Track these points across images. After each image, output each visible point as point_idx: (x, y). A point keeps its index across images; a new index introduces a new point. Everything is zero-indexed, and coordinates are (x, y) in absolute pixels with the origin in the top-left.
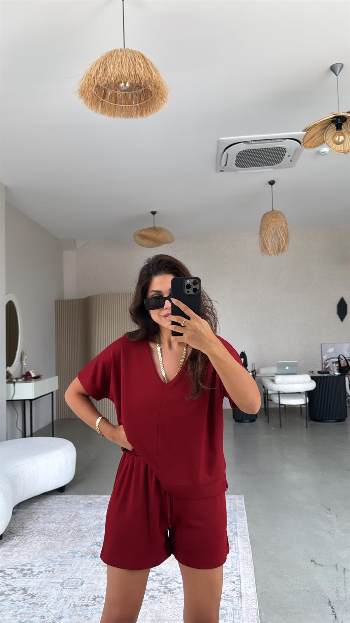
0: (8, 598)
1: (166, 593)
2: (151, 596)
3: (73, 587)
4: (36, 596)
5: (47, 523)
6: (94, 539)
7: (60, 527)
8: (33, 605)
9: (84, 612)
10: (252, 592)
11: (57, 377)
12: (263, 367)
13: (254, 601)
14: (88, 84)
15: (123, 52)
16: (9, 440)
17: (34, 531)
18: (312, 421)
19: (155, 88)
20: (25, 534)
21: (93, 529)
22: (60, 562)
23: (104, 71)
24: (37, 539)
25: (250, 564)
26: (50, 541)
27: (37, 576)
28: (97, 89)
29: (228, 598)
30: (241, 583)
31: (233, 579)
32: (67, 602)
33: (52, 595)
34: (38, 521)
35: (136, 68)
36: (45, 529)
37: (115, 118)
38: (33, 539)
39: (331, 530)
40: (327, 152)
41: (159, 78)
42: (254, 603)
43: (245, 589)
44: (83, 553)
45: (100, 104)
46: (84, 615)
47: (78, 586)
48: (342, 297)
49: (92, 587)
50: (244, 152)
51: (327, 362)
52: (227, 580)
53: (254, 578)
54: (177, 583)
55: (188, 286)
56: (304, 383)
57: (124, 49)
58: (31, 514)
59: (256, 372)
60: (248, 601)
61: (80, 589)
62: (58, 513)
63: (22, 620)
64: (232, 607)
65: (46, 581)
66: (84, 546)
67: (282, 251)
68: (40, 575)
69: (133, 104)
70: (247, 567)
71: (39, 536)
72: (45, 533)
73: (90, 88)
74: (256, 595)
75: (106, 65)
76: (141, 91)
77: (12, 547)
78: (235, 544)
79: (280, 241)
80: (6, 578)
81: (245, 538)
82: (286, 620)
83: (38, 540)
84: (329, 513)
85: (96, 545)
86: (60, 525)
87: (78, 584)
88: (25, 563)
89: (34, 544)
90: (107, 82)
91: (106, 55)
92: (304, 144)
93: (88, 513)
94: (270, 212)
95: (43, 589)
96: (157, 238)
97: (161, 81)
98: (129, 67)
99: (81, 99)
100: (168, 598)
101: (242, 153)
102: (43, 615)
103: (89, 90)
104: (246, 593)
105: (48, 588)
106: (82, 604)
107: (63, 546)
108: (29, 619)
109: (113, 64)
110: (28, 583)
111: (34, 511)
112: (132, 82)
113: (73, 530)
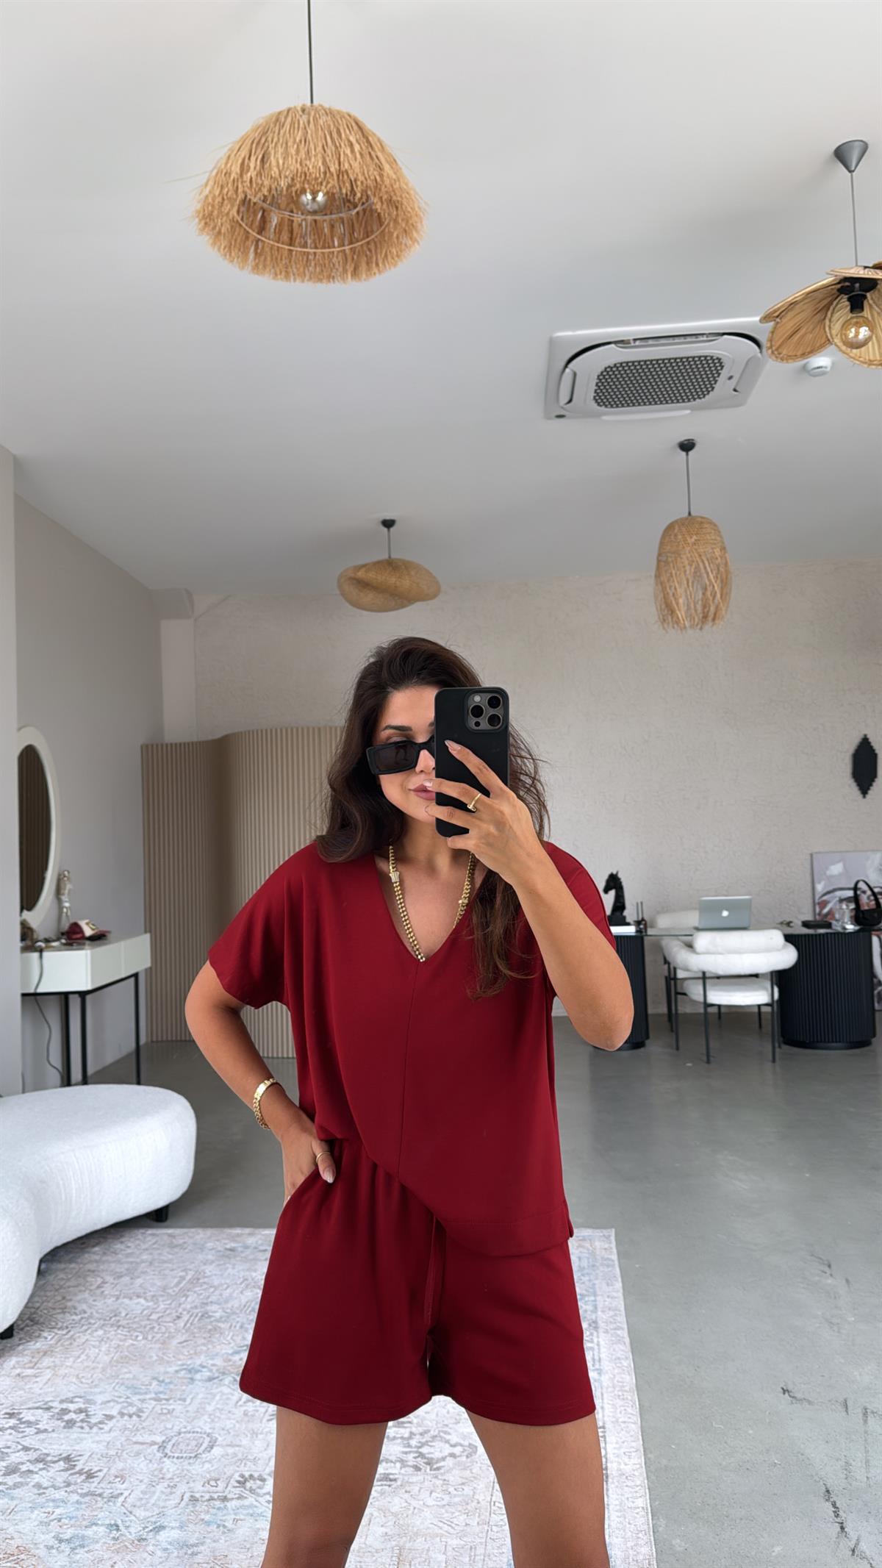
0: (29, 1480)
1: (420, 1470)
3: (190, 1453)
4: (97, 1476)
5: (124, 1297)
6: (240, 1337)
7: (156, 1306)
8: (87, 1499)
9: (215, 1515)
10: (635, 1467)
11: (148, 936)
12: (664, 913)
13: (640, 1489)
14: (221, 196)
15: (309, 114)
16: (28, 1092)
17: (91, 1316)
18: (787, 1047)
19: (390, 207)
20: (71, 1324)
21: (238, 1312)
22: (156, 1394)
23: (261, 162)
24: (99, 1336)
25: (629, 1398)
26: (131, 1342)
27: (101, 1426)
28: (242, 209)
32: (174, 1490)
33: (137, 1472)
34: (103, 1292)
35: (342, 153)
36: (120, 1313)
37: (290, 280)
38: (88, 1337)
39: (833, 1316)
40: (826, 367)
41: (399, 180)
42: (638, 1495)
43: (616, 1459)
45: (252, 248)
46: (216, 1523)
47: (200, 1451)
48: (865, 735)
49: (235, 1455)
50: (617, 368)
51: (825, 898)
53: (640, 1433)
54: (447, 1445)
55: (478, 711)
56: (768, 950)
57: (312, 106)
58: (85, 1277)
59: (645, 925)
60: (623, 1489)
61: (208, 1459)
62: (152, 1273)
63: (62, 1534)
65: (123, 1439)
66: (217, 1355)
67: (714, 619)
68: (107, 1424)
69: (334, 247)
70: (623, 1406)
71: (105, 1331)
72: (119, 1321)
73: (227, 205)
74: (645, 1475)
75: (265, 148)
76: (354, 212)
77: (37, 1355)
79: (708, 593)
80: (23, 1432)
82: (717, 1535)
83: (102, 1340)
84: (829, 1273)
86: (156, 1302)
87: (200, 1447)
88: (70, 1395)
89: (93, 1349)
90: (268, 191)
91: (267, 123)
92: (774, 348)
93: (226, 1274)
94: (681, 519)
95: (114, 1460)
96: (396, 587)
97: (405, 189)
98: (325, 151)
99: (203, 234)
100: (424, 1481)
101: (611, 370)
102: (115, 1521)
103: (223, 210)
104: (620, 1470)
105: (127, 1457)
106: (211, 1496)
107: (163, 1354)
108: (81, 1532)
109: (284, 145)
110: (78, 1443)
111: (91, 1267)
112: (331, 190)
113: (188, 1316)
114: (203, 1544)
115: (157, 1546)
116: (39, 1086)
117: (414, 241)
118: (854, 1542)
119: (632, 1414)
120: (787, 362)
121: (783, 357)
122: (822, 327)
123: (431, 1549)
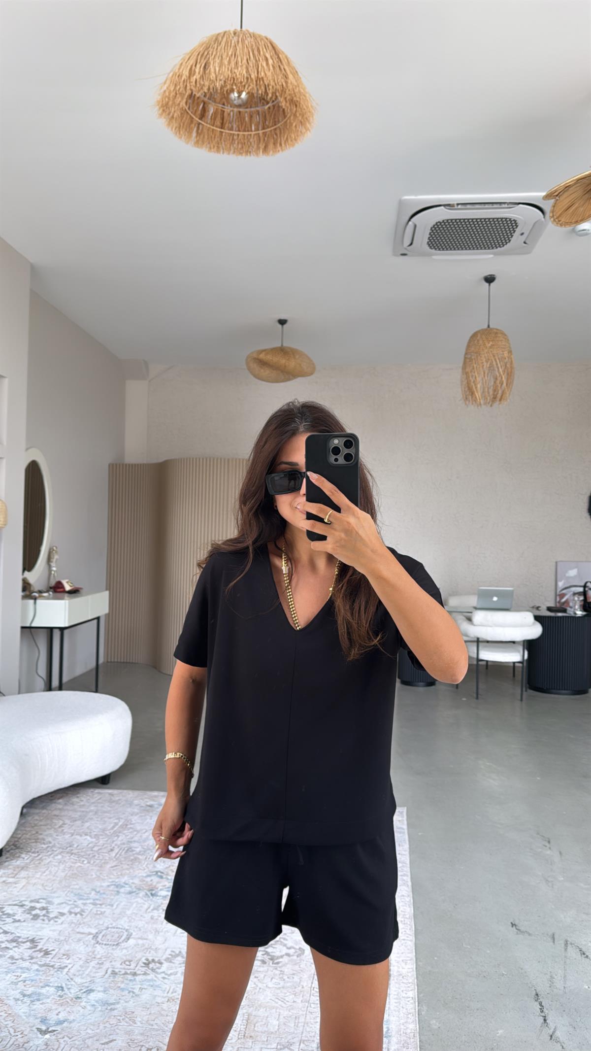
0: (6, 953)
3: (114, 942)
4: (51, 954)
5: (77, 835)
6: (152, 866)
7: (97, 842)
8: (44, 968)
9: (128, 984)
11: (108, 592)
13: (411, 985)
14: (175, 92)
15: (239, 36)
16: (22, 693)
17: (54, 846)
18: (531, 691)
19: (292, 105)
20: (40, 850)
22: (94, 900)
23: (203, 69)
24: (59, 859)
25: (409, 923)
26: (79, 864)
27: (56, 920)
28: (190, 101)
32: (102, 966)
33: (78, 952)
34: (63, 830)
35: (260, 65)
36: (73, 845)
37: (220, 153)
38: (52, 859)
39: (549, 876)
40: (588, 230)
41: (299, 86)
42: (410, 989)
43: (396, 964)
44: (133, 887)
45: (195, 129)
46: (128, 990)
47: (121, 941)
49: (143, 945)
50: (445, 223)
51: (564, 592)
53: (414, 948)
54: (285, 948)
55: (336, 451)
56: (522, 626)
57: (241, 31)
58: (52, 819)
60: (400, 984)
61: (125, 947)
62: (96, 819)
63: (25, 991)
65: (71, 929)
66: (135, 876)
67: (500, 400)
68: (60, 918)
69: (252, 131)
71: (63, 856)
72: (72, 850)
73: (178, 98)
74: (415, 976)
75: (207, 59)
76: (266, 107)
77: (17, 869)
79: (498, 382)
80: (4, 921)
82: (461, 1019)
83: (60, 862)
84: (548, 846)
85: (155, 875)
86: (97, 840)
87: (121, 938)
88: (37, 897)
89: (54, 868)
90: (207, 89)
91: (209, 41)
92: (555, 217)
93: (146, 822)
94: (483, 330)
95: (63, 943)
96: (285, 366)
97: (302, 93)
98: (248, 63)
99: (161, 117)
101: (440, 224)
102: (62, 984)
103: (176, 101)
105: (72, 942)
106: (126, 972)
107: (101, 874)
108: (39, 990)
109: (220, 58)
110: (40, 931)
111: (56, 812)
112: (251, 91)
113: (118, 849)
114: (118, 1003)
115: (87, 1002)
116: (30, 690)
117: (307, 129)
118: (552, 1030)
119: (409, 935)
120: (564, 227)
121: (562, 223)
123: (269, 1016)
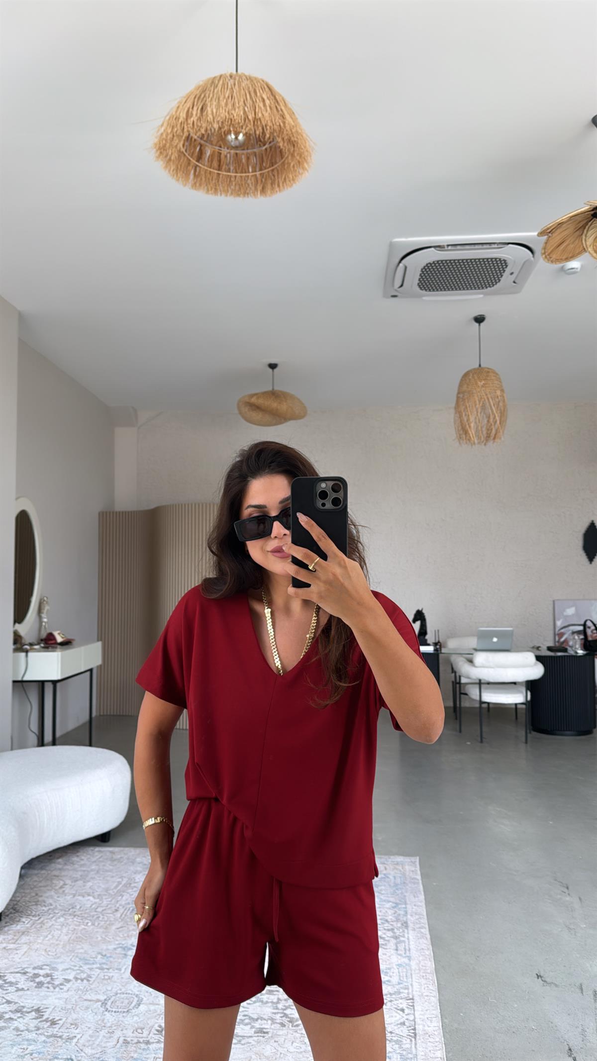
0: (10, 1025)
1: (285, 1026)
2: (258, 1030)
3: (123, 1009)
4: (58, 1024)
5: (79, 895)
7: (101, 902)
8: (52, 1039)
9: (141, 1054)
10: (435, 1029)
11: (100, 643)
12: (452, 637)
13: (439, 1044)
14: (172, 134)
15: (235, 79)
16: (15, 749)
17: (56, 908)
18: (535, 733)
19: (289, 145)
20: (41, 913)
22: (100, 964)
23: (200, 111)
24: (61, 922)
26: (83, 927)
27: (61, 987)
28: (186, 144)
29: (393, 1038)
30: (416, 1012)
31: (401, 1003)
32: (112, 1035)
33: (86, 1021)
34: (64, 891)
35: (257, 107)
36: (76, 906)
37: (218, 195)
38: (54, 922)
39: (571, 924)
40: (577, 269)
41: (296, 126)
42: (437, 1048)
43: (421, 1022)
45: (192, 172)
47: (131, 1008)
48: (593, 521)
49: (155, 1011)
50: (435, 264)
51: (562, 631)
52: (392, 1006)
53: (438, 1004)
55: (324, 495)
56: (525, 666)
57: (237, 74)
58: (52, 880)
59: (440, 646)
60: (427, 1044)
61: (136, 1013)
62: (98, 878)
64: (399, 1053)
65: (77, 997)
67: (494, 438)
68: (65, 985)
69: (249, 172)
70: (426, 984)
71: (65, 918)
72: (75, 912)
73: (176, 140)
74: (442, 1035)
75: (204, 101)
76: (264, 148)
77: (17, 934)
78: (404, 941)
79: (491, 420)
80: (6, 990)
81: (422, 933)
83: (63, 925)
84: (567, 893)
86: (101, 900)
88: (40, 964)
89: (56, 931)
90: (205, 131)
91: (205, 84)
92: (547, 254)
94: (474, 369)
95: (70, 1012)
96: (277, 409)
97: (300, 133)
98: (245, 105)
99: (158, 160)
100: (287, 1034)
101: (431, 266)
102: (71, 1056)
103: (173, 143)
104: (425, 1030)
105: (80, 1010)
106: (138, 1040)
107: (106, 936)
109: (217, 100)
110: (45, 999)
111: (56, 873)
112: (249, 132)
113: (123, 910)
116: (22, 745)
117: (305, 170)
119: (432, 990)
120: (556, 264)
121: (553, 260)
122: (580, 239)
